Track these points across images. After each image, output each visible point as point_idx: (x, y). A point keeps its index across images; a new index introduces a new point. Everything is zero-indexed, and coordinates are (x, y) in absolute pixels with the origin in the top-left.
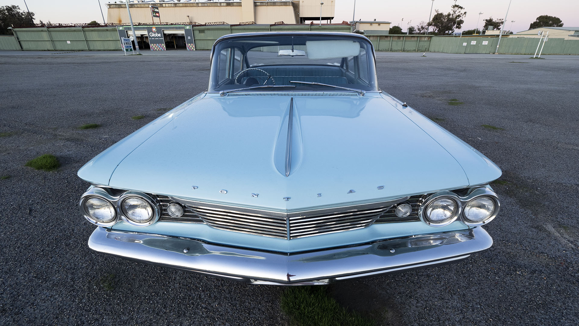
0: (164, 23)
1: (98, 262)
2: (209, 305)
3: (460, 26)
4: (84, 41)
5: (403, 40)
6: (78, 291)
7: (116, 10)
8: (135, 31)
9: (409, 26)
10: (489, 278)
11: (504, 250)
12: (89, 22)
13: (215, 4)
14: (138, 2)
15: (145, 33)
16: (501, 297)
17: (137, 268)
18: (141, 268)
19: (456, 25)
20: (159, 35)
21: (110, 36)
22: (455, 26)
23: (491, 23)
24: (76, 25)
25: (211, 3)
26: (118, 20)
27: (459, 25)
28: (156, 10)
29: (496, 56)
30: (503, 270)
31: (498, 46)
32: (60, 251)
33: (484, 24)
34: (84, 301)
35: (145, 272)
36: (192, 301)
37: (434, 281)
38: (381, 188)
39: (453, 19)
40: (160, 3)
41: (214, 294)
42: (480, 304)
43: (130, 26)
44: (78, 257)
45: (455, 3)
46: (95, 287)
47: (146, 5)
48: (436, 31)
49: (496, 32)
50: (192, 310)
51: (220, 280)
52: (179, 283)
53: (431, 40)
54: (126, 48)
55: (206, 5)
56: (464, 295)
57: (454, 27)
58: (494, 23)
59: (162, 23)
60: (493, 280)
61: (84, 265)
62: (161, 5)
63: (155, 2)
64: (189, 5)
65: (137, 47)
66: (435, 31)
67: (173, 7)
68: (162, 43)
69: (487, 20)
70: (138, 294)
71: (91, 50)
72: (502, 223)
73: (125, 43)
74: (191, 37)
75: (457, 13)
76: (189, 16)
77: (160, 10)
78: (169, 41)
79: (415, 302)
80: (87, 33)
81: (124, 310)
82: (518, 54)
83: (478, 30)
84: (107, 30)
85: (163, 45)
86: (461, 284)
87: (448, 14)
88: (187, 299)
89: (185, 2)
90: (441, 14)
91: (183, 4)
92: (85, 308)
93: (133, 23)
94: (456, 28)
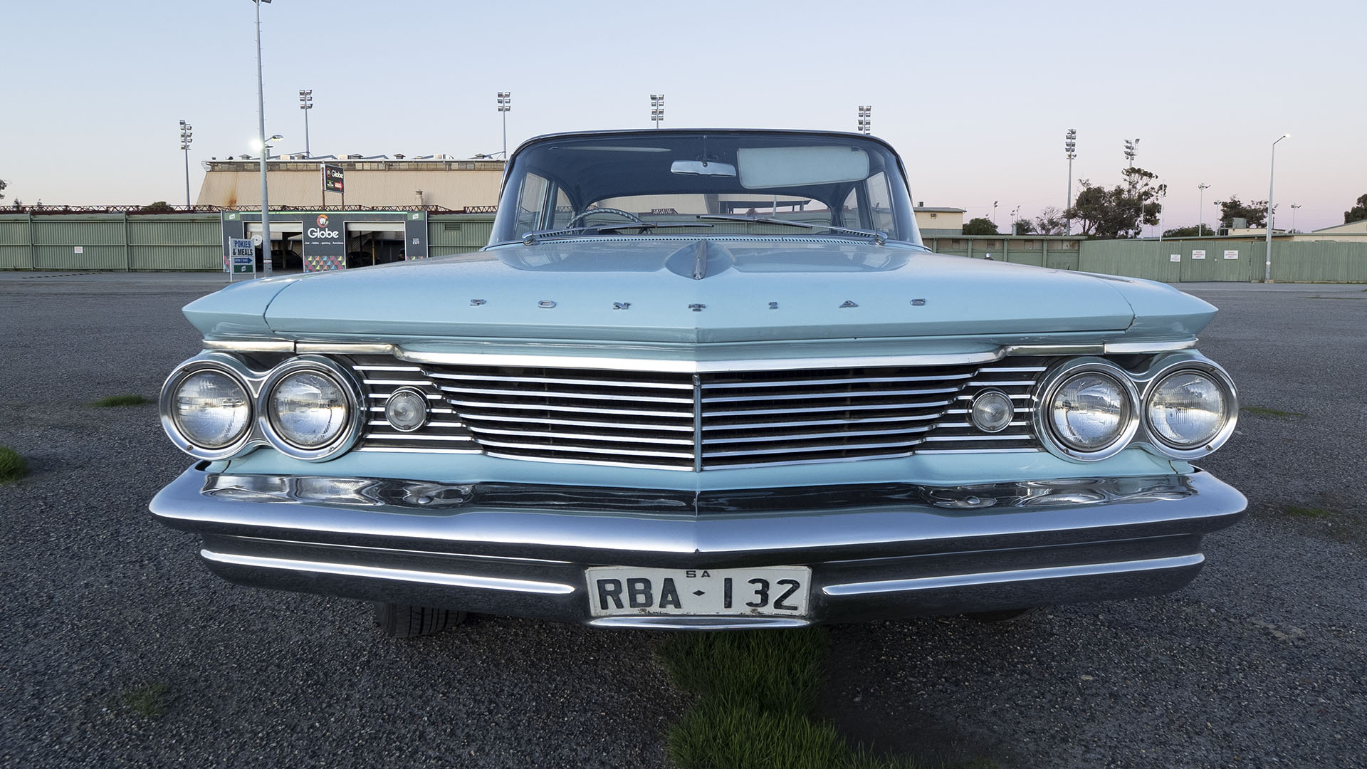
0: (353, 207)
1: (118, 662)
2: (450, 753)
3: (1155, 217)
4: (124, 246)
5: (1003, 249)
6: (51, 718)
7: (229, 176)
8: (270, 225)
9: (1017, 218)
10: (1300, 700)
11: (1338, 645)
12: (148, 202)
13: (495, 164)
14: (292, 158)
15: (298, 228)
16: (1339, 740)
17: (235, 676)
18: (248, 675)
19: (1142, 215)
20: (335, 234)
21: (195, 235)
22: (1142, 218)
23: (1237, 210)
24: (111, 210)
25: (486, 164)
26: (228, 200)
27: (1151, 216)
28: (337, 175)
29: (1269, 286)
30: (1338, 684)
31: (1268, 263)
32: (6, 637)
33: (1221, 215)
34: (69, 739)
35: (259, 683)
36: (398, 743)
37: (1134, 707)
38: (919, 302)
39: (1134, 200)
40: (349, 160)
41: (466, 730)
42: (1277, 755)
43: (261, 211)
44: (58, 651)
45: (1131, 164)
46: (104, 710)
47: (310, 164)
48: (1092, 232)
49: (1254, 231)
50: (396, 763)
51: (483, 702)
52: (361, 708)
53: (1079, 250)
54: (237, 264)
55: (471, 166)
56: (1226, 735)
57: (1140, 221)
58: (1244, 209)
59: (346, 208)
60: (1311, 705)
61: (76, 667)
62: (352, 165)
63: (335, 158)
64: (425, 166)
65: (267, 261)
66: (1088, 230)
67: (382, 170)
68: (337, 255)
69: (1224, 204)
70: (233, 728)
71: (135, 271)
72: (1323, 593)
73: (236, 251)
74: (422, 240)
75: (1141, 188)
76: (421, 193)
77: (348, 177)
78: (359, 250)
79: (1079, 751)
80: (135, 227)
81: (187, 759)
82: (1329, 282)
83: (1207, 227)
84: (193, 221)
85: (340, 259)
86: (1215, 712)
87: (1116, 190)
88: (384, 740)
89: (417, 160)
90: (1099, 190)
91: (410, 164)
92: (69, 754)
93: (267, 206)
94: (1145, 223)
